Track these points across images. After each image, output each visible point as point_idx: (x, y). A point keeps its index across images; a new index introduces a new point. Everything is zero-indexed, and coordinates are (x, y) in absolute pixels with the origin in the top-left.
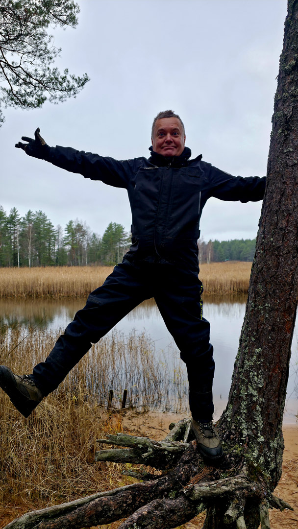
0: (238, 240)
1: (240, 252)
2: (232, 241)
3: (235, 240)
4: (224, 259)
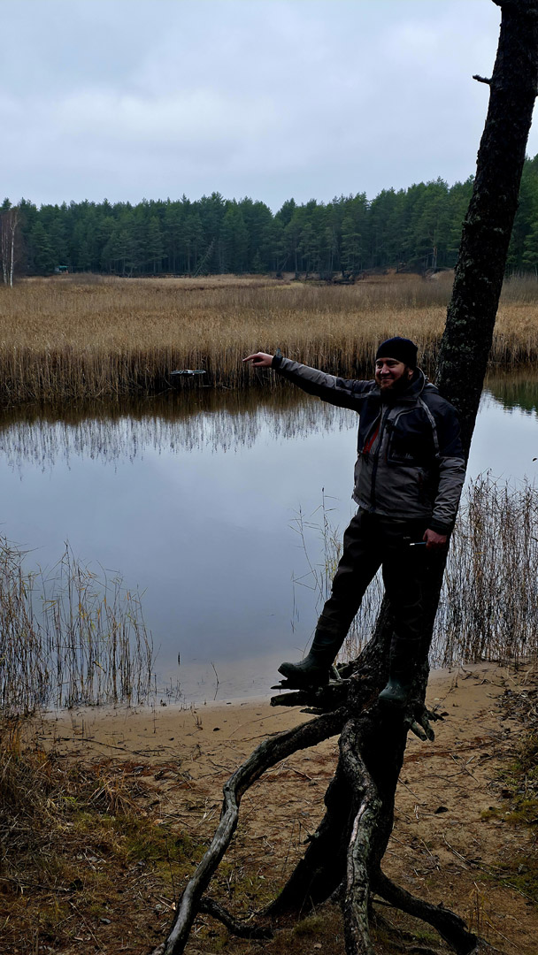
0: (93, 204)
1: (102, 244)
2: (74, 206)
3: (85, 204)
4: (53, 266)
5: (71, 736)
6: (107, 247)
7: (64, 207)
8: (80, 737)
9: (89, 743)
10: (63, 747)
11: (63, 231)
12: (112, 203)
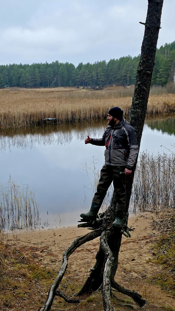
0: (17, 65)
1: (19, 78)
2: (10, 65)
3: (14, 65)
4: (4, 85)
5: (13, 239)
6: (21, 79)
7: (7, 66)
8: (16, 239)
9: (18, 241)
10: (10, 243)
11: (7, 73)
12: (23, 64)
